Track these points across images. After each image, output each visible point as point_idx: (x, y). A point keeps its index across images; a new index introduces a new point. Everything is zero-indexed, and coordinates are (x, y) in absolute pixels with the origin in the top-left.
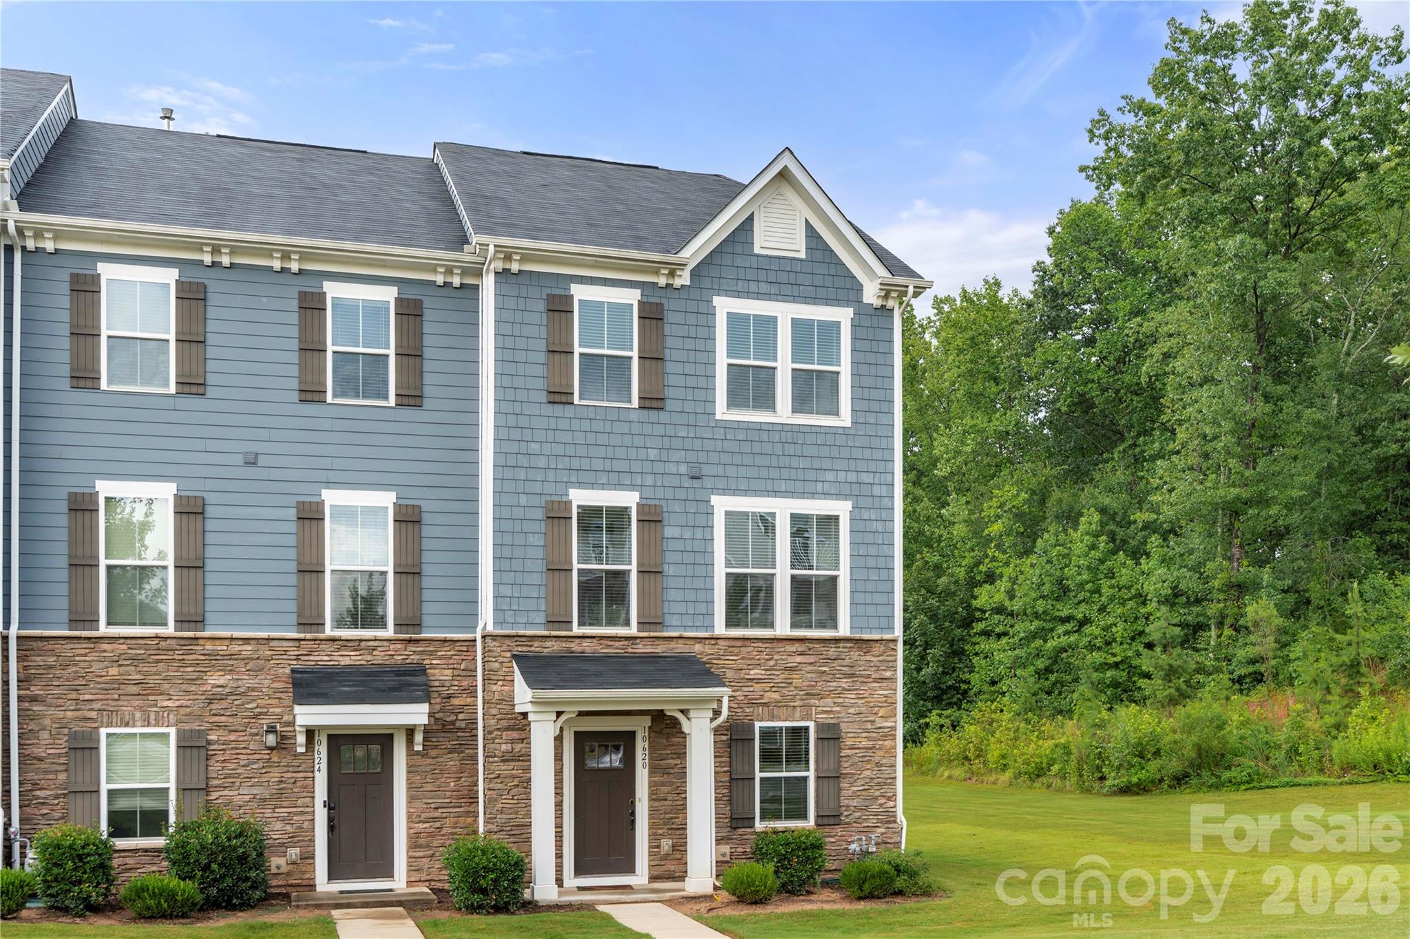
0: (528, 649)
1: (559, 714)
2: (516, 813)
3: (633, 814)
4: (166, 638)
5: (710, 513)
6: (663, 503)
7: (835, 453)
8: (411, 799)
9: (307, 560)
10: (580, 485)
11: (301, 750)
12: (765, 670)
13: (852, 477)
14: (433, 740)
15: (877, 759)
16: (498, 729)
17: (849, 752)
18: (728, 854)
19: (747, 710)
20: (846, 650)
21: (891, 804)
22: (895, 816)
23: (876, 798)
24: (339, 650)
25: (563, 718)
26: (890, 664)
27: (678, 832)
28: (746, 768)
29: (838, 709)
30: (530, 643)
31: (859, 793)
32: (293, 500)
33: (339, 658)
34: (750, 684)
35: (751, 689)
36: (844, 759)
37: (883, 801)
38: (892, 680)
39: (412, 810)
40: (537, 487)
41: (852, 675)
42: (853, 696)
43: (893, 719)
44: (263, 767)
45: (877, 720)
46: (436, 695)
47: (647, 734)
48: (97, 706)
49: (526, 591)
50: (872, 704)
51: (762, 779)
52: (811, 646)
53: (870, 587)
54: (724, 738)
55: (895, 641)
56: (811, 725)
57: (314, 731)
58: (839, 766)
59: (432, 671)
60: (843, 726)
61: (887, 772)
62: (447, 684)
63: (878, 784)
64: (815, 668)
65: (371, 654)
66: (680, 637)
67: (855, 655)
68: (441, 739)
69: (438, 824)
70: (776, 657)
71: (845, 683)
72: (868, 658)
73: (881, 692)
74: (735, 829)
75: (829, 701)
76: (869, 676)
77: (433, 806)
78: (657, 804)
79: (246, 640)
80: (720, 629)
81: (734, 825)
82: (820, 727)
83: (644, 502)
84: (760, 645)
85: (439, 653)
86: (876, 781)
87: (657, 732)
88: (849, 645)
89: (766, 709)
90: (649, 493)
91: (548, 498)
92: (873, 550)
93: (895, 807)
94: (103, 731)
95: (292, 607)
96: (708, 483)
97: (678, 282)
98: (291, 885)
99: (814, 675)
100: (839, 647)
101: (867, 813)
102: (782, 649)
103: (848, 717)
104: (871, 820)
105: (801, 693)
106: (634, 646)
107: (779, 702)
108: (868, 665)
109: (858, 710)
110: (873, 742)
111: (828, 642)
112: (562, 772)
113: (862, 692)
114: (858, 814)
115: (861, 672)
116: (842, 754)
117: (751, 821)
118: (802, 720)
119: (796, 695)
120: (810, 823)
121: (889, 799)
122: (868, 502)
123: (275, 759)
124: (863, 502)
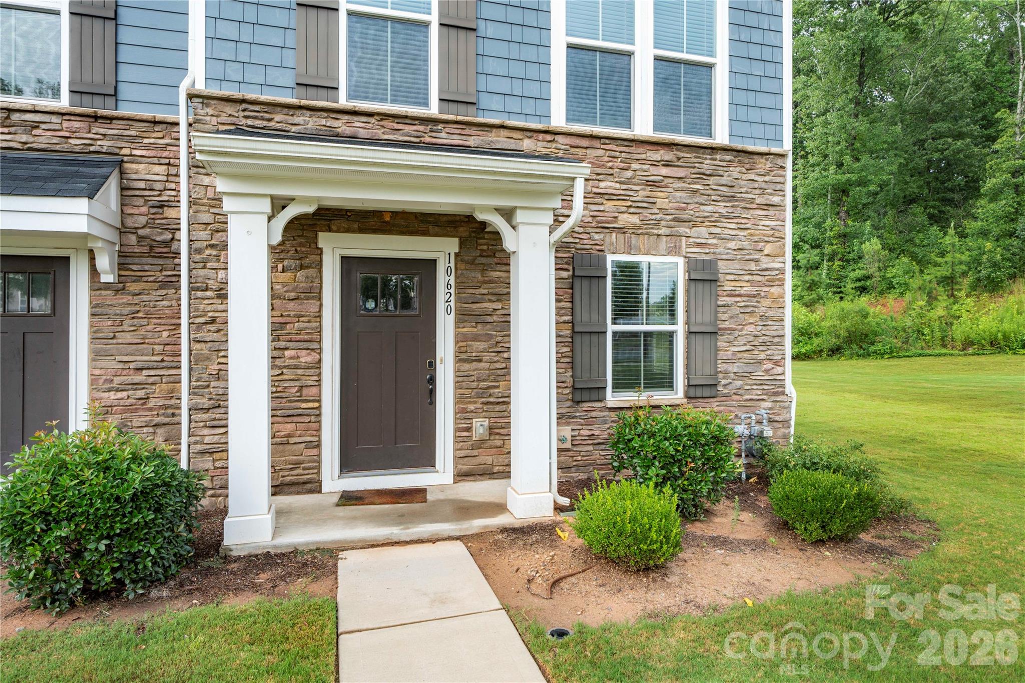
0: (265, 123)
3: (432, 380)
8: (96, 355)
12: (621, 183)
14: (134, 267)
15: (762, 311)
16: (212, 246)
18: (569, 438)
19: (596, 237)
20: (724, 164)
21: (779, 370)
22: (783, 386)
23: (760, 362)
26: (778, 187)
27: (498, 408)
28: (595, 317)
29: (714, 241)
30: (267, 116)
31: (739, 355)
34: (600, 200)
35: (601, 208)
36: (722, 310)
37: (769, 366)
38: (779, 208)
39: (97, 372)
41: (732, 198)
42: (733, 226)
43: (781, 259)
45: (763, 259)
46: (140, 201)
47: (452, 265)
50: (756, 238)
51: (615, 334)
52: (680, 154)
53: (753, 84)
54: (565, 273)
55: (784, 156)
56: (681, 261)
58: (716, 319)
59: (134, 166)
60: (720, 263)
62: (159, 186)
63: (764, 344)
64: (685, 185)
65: (29, 133)
66: (503, 127)
67: (735, 172)
68: (146, 267)
69: (141, 394)
70: (635, 166)
71: (722, 208)
72: (752, 177)
73: (768, 223)
74: (578, 403)
75: (703, 231)
76: (752, 202)
77: (132, 366)
78: (466, 366)
80: (558, 119)
81: (578, 398)
82: (692, 264)
84: (614, 147)
85: (146, 141)
86: (761, 339)
87: (467, 262)
88: (728, 158)
89: (621, 236)
92: (757, 37)
93: (783, 374)
99: (683, 195)
100: (715, 160)
101: (750, 382)
102: (643, 156)
103: (727, 253)
104: (755, 392)
105: (669, 217)
106: (434, 134)
107: (640, 228)
108: (751, 186)
109: (739, 245)
110: (757, 289)
111: (702, 151)
112: (320, 317)
113: (743, 221)
114: (739, 383)
115: (743, 195)
116: (719, 303)
117: (601, 393)
118: (669, 254)
119: (661, 220)
120: (678, 394)
121: (776, 363)
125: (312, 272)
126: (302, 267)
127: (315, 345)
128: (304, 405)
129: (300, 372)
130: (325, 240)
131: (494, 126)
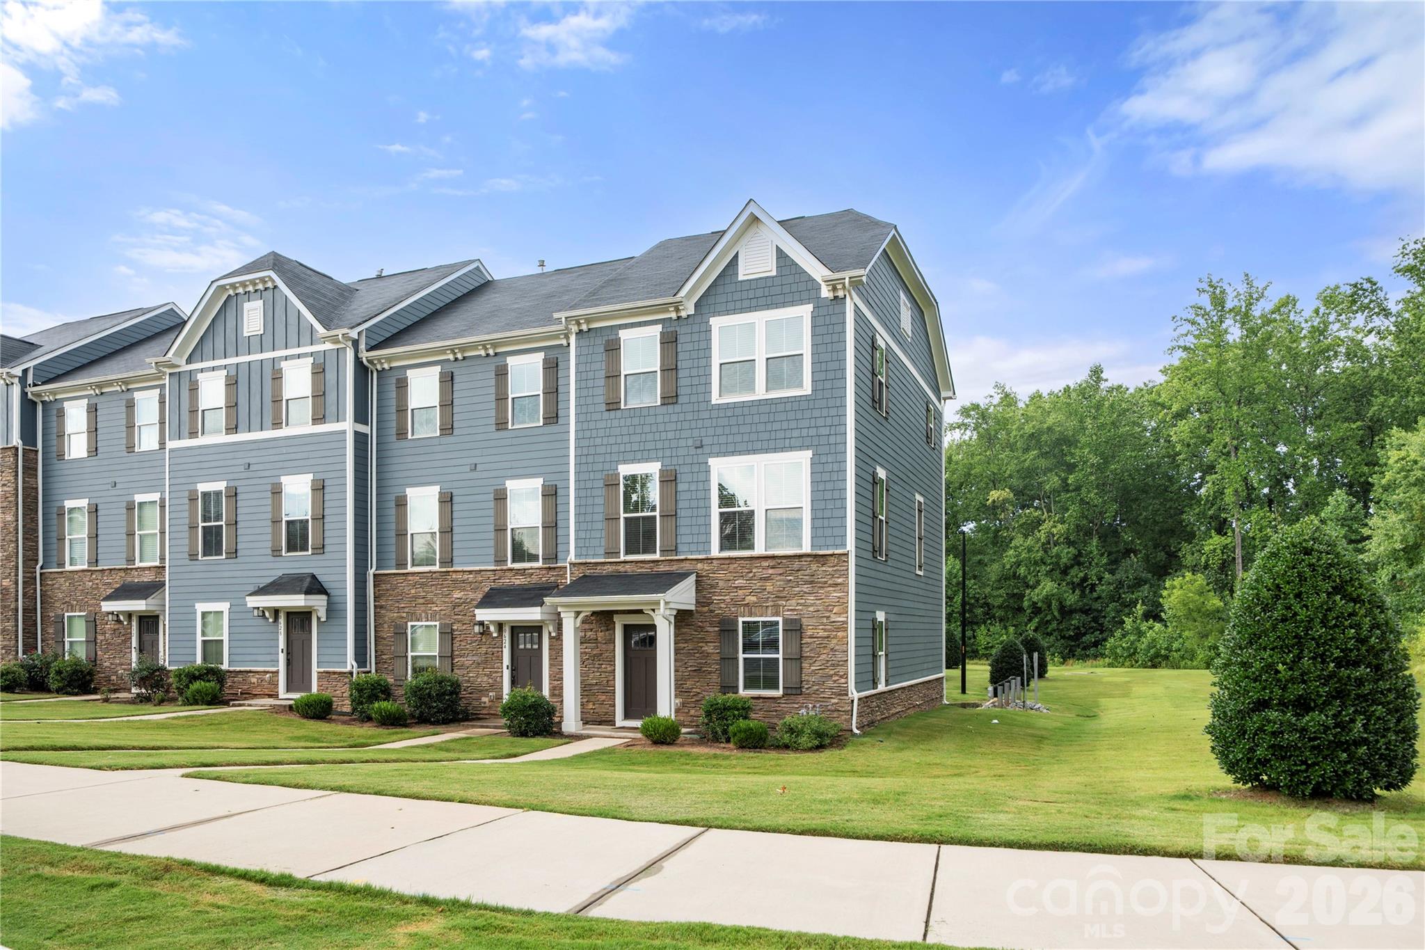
0: (595, 571)
1: (578, 613)
2: (588, 676)
4: (435, 572)
5: (708, 472)
6: (677, 467)
7: (799, 416)
8: (551, 666)
9: (499, 523)
10: (625, 462)
11: (495, 635)
12: (746, 580)
13: (813, 432)
15: (832, 646)
17: (809, 640)
19: (733, 609)
20: (807, 563)
21: (843, 681)
22: (847, 690)
23: (831, 676)
24: (514, 576)
25: (582, 615)
26: (842, 573)
27: (686, 694)
28: (731, 650)
29: (800, 608)
30: (595, 568)
31: (817, 672)
32: (491, 489)
33: (515, 580)
34: (736, 590)
35: (736, 594)
36: (805, 645)
37: (837, 678)
38: (845, 585)
39: (551, 673)
40: (600, 467)
41: (811, 582)
42: (812, 598)
43: (844, 615)
44: (478, 645)
45: (832, 615)
48: (406, 610)
49: (594, 534)
50: (827, 604)
51: (744, 659)
52: (779, 561)
53: (828, 514)
54: (717, 629)
55: (846, 555)
56: (780, 619)
57: (502, 624)
58: (801, 651)
60: (803, 620)
61: (840, 656)
63: (833, 665)
64: (783, 578)
65: (530, 577)
66: (686, 559)
67: (814, 567)
70: (754, 571)
71: (806, 588)
72: (824, 569)
73: (835, 595)
75: (793, 602)
76: (826, 582)
79: (470, 572)
80: (715, 551)
81: (724, 692)
82: (786, 621)
83: (664, 468)
84: (742, 562)
86: (830, 662)
88: (809, 559)
89: (746, 609)
90: (667, 461)
91: (606, 473)
92: (829, 486)
93: (847, 683)
94: (410, 624)
95: (492, 551)
96: (707, 450)
97: (683, 314)
98: (492, 714)
99: (782, 583)
100: (802, 561)
101: (824, 687)
102: (759, 565)
103: (808, 614)
104: (828, 693)
105: (772, 596)
106: (657, 567)
107: (756, 603)
108: (825, 574)
109: (816, 608)
110: (827, 633)
111: (794, 557)
112: (614, 651)
113: (819, 595)
114: (815, 688)
115: (819, 580)
116: (802, 642)
117: (735, 689)
118: (773, 616)
119: (769, 598)
120: (780, 692)
121: (841, 677)
122: (825, 449)
123: (484, 640)
124: (822, 450)
125: (611, 632)
126: (607, 630)
127: (612, 663)
128: (608, 688)
129: (606, 674)
130: (616, 618)
131: (682, 560)
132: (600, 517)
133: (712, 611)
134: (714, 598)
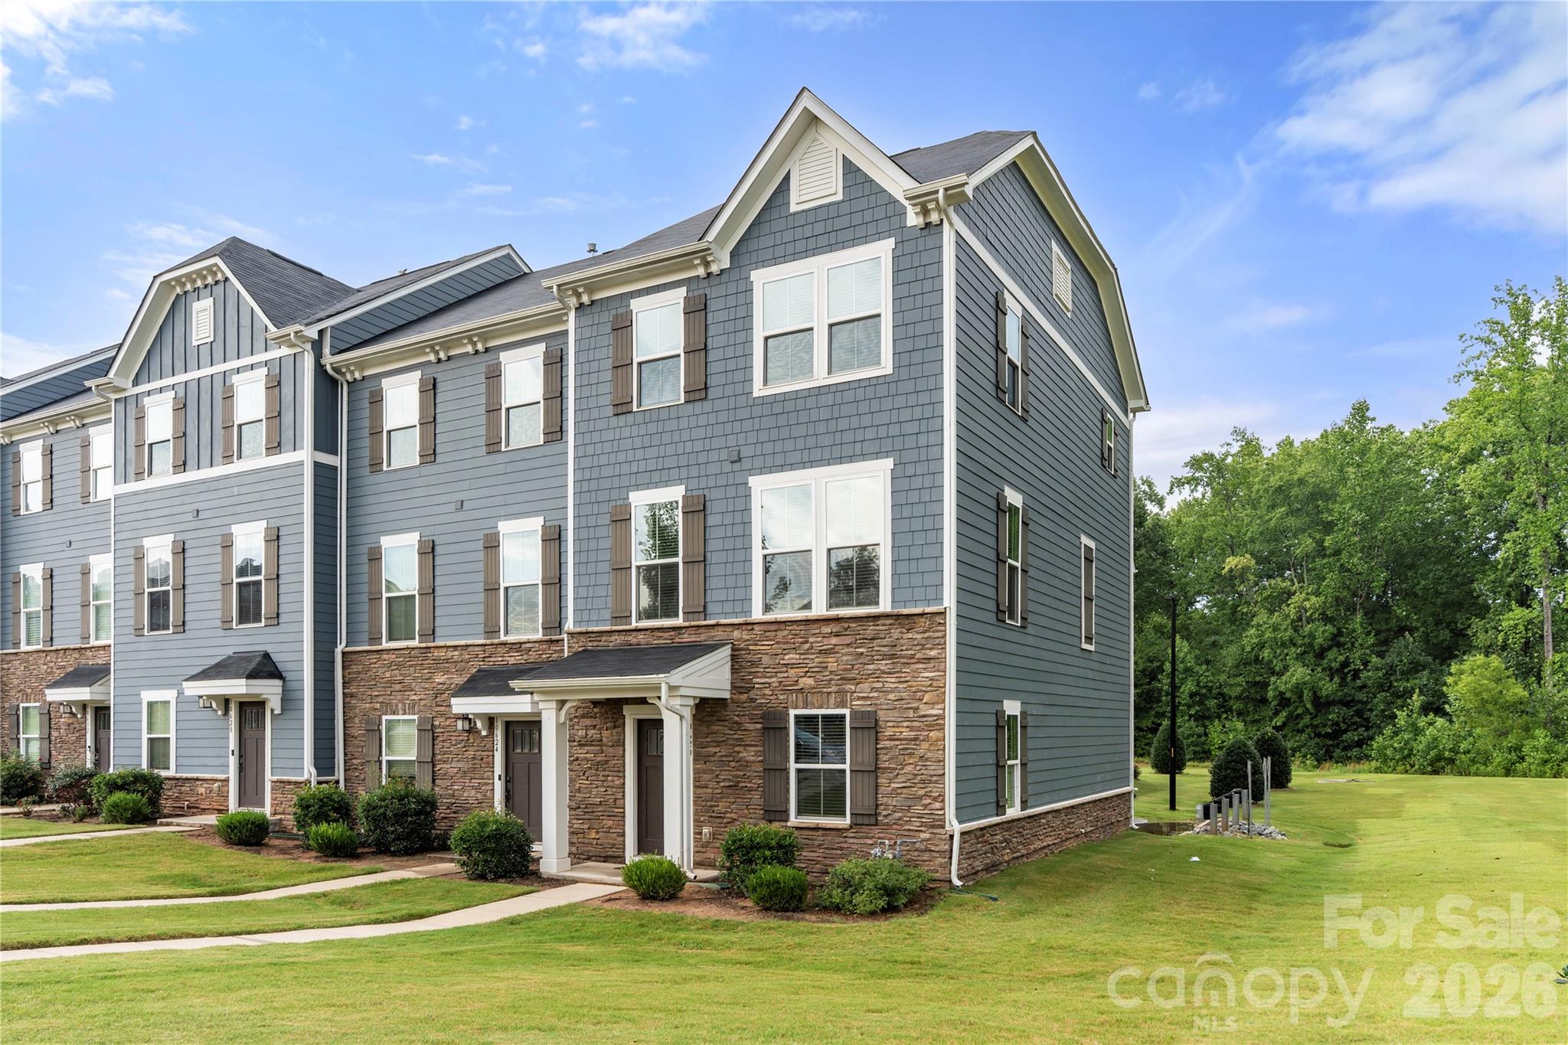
0: (598, 643)
1: (563, 703)
2: (590, 792)
4: (414, 648)
5: (748, 496)
6: (706, 492)
7: (875, 407)
9: (489, 581)
10: (638, 487)
11: (484, 733)
12: (800, 654)
13: (894, 430)
15: (921, 752)
17: (888, 744)
19: (782, 697)
20: (886, 628)
21: (937, 805)
22: (944, 820)
23: (921, 798)
24: (509, 651)
25: (567, 706)
26: (937, 641)
27: (717, 820)
28: (778, 757)
29: (876, 694)
30: (599, 639)
31: (899, 791)
32: (480, 535)
33: (509, 659)
34: (785, 669)
35: (786, 675)
36: (883, 751)
37: (929, 801)
38: (941, 659)
40: (606, 495)
41: (892, 656)
42: (893, 680)
43: (940, 706)
44: (464, 747)
45: (922, 706)
48: (380, 699)
49: (598, 592)
50: (914, 689)
51: (797, 771)
52: (846, 625)
53: (916, 553)
54: (759, 726)
55: (943, 614)
56: (846, 712)
57: (493, 718)
58: (877, 760)
60: (880, 713)
61: (933, 768)
63: (923, 781)
64: (850, 650)
65: (527, 654)
66: (718, 625)
67: (896, 633)
70: (811, 640)
71: (884, 665)
72: (910, 635)
73: (926, 675)
74: (770, 821)
75: (866, 686)
76: (912, 657)
78: (701, 791)
79: (455, 647)
80: (757, 613)
82: (854, 714)
83: (689, 494)
84: (795, 627)
86: (919, 778)
88: (890, 622)
89: (800, 696)
90: (694, 484)
91: (614, 503)
92: (919, 510)
93: (943, 809)
94: (384, 718)
95: (481, 619)
96: (746, 464)
97: (715, 269)
99: (850, 658)
100: (878, 625)
101: (909, 814)
102: (818, 631)
103: (887, 704)
104: (915, 824)
105: (836, 677)
106: (681, 636)
107: (814, 688)
108: (911, 643)
109: (898, 695)
110: (915, 733)
111: (865, 620)
112: (624, 757)
113: (903, 675)
114: (897, 815)
115: (902, 653)
116: (878, 746)
117: (784, 815)
118: (837, 707)
119: (831, 680)
120: (847, 821)
121: (935, 799)
122: (913, 455)
123: (471, 741)
124: (908, 456)
125: (620, 730)
126: (615, 727)
127: (621, 774)
128: (616, 810)
129: (614, 790)
130: (627, 710)
131: (713, 626)
132: (606, 567)
133: (753, 700)
134: (755, 680)
